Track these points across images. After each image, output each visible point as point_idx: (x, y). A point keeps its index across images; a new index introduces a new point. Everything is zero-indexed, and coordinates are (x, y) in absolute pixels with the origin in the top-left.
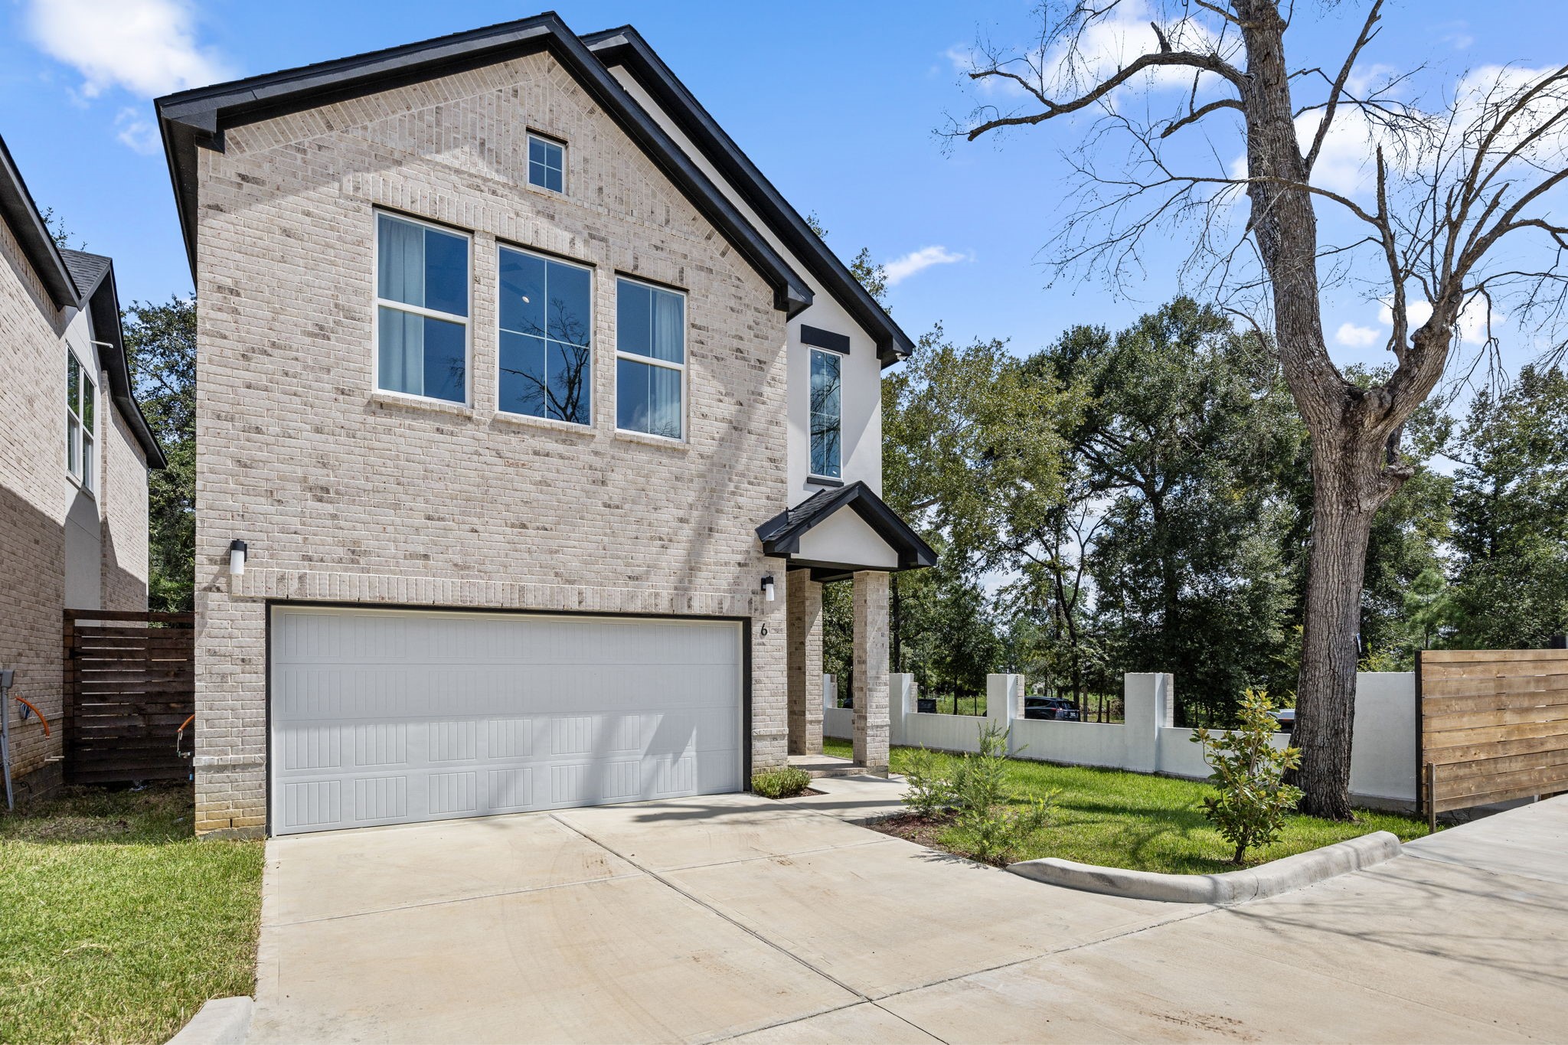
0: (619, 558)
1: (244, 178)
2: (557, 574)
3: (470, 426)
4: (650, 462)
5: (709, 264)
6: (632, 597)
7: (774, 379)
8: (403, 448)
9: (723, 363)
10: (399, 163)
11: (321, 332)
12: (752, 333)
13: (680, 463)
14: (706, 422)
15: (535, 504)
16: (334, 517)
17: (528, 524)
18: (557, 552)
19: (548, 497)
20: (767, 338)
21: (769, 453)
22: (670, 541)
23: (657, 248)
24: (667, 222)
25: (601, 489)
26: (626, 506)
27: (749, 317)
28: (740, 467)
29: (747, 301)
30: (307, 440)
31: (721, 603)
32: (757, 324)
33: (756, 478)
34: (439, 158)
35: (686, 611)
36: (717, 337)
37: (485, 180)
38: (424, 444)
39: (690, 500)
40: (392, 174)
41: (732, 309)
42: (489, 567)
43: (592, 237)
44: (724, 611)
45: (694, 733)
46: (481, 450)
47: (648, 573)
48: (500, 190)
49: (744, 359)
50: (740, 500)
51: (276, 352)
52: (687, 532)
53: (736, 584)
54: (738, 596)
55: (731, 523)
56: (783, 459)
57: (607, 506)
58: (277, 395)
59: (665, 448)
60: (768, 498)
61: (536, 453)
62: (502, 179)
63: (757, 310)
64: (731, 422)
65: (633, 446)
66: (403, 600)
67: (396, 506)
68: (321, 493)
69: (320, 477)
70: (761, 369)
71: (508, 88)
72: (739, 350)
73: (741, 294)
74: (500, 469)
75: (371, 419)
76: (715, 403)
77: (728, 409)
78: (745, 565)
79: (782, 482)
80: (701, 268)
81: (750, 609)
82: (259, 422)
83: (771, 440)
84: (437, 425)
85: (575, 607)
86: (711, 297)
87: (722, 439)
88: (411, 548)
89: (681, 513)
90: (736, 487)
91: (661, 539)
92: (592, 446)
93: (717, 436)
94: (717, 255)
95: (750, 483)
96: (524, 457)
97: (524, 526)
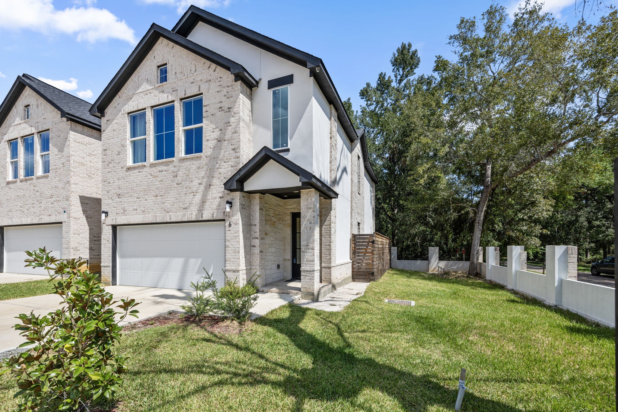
0: (181, 202)
1: (107, 121)
2: (165, 210)
3: (145, 168)
4: (190, 165)
5: (210, 78)
6: (184, 215)
7: (235, 113)
8: (133, 179)
9: (214, 116)
10: (131, 98)
11: (119, 153)
12: (226, 97)
13: (199, 162)
14: (209, 142)
15: (159, 188)
16: (121, 202)
17: (158, 195)
18: (164, 203)
19: (162, 185)
20: (232, 97)
21: (233, 147)
22: (196, 193)
23: (192, 83)
24: (196, 70)
25: (175, 179)
26: (183, 183)
27: (225, 91)
28: (221, 157)
29: (224, 85)
30: (117, 183)
31: (213, 215)
32: (228, 92)
33: (227, 159)
34: (139, 91)
35: (201, 219)
36: (212, 106)
37: (148, 90)
38: (136, 177)
39: (202, 175)
40: (130, 103)
41: (218, 92)
42: (149, 211)
43: (173, 91)
44: (214, 217)
45: (212, 267)
46: (147, 175)
47: (189, 206)
48: (151, 91)
49: (223, 110)
50: (220, 170)
51: (112, 162)
52: (202, 188)
53: (219, 206)
54: (219, 211)
55: (217, 181)
56: (239, 147)
57: (177, 184)
58: (113, 173)
59: (194, 158)
60: (232, 167)
61: (160, 172)
62: (152, 87)
63: (228, 87)
64: (217, 139)
65: (185, 160)
66: (132, 223)
67: (131, 196)
68: (119, 196)
69: (119, 191)
70: (230, 111)
71: (153, 58)
72: (221, 108)
73: (221, 83)
74: (151, 179)
75: (127, 173)
76: (211, 134)
77: (217, 134)
78: (223, 197)
79: (238, 158)
80: (207, 82)
81: (224, 216)
82: (109, 180)
83: (233, 141)
84: (139, 170)
85: (169, 221)
86: (210, 91)
87: (214, 147)
88: (134, 207)
89: (199, 181)
90: (219, 166)
91: (193, 193)
92: (174, 164)
93: (212, 147)
94: (212, 72)
95: (225, 162)
96: (157, 174)
97: (157, 196)
